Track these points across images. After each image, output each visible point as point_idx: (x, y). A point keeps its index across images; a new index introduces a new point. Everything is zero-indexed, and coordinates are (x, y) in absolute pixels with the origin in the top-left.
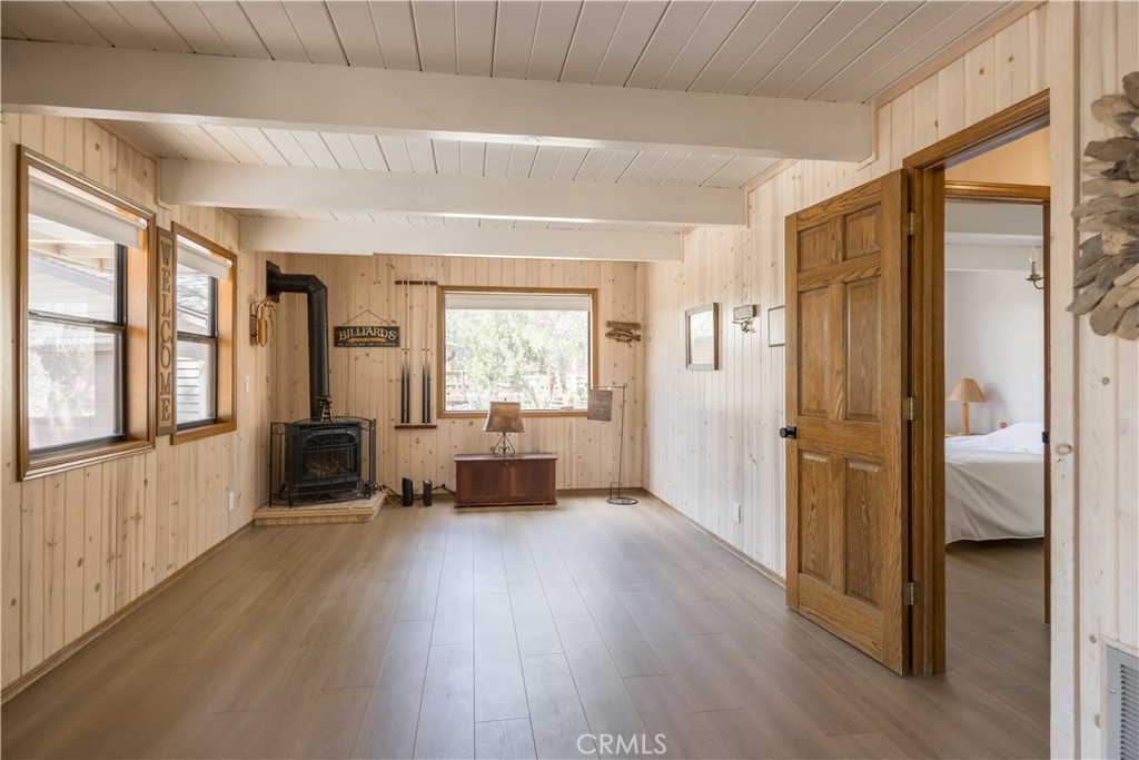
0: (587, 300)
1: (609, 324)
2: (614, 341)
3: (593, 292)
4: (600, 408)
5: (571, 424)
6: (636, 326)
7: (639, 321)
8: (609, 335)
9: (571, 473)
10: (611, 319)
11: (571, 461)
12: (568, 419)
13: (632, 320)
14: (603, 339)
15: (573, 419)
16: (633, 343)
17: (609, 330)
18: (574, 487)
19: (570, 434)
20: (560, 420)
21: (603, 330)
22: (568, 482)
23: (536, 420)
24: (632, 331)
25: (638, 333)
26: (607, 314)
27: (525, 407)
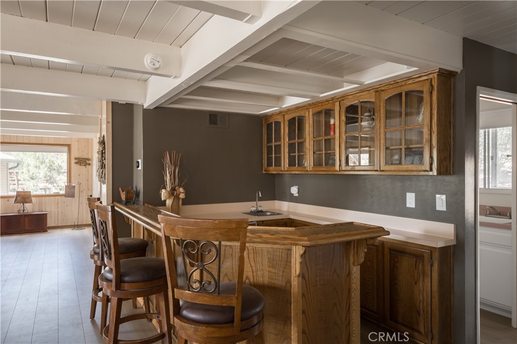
0: (66, 148)
1: (76, 159)
2: (78, 166)
3: (69, 146)
4: (70, 192)
5: (58, 199)
6: (89, 159)
7: (90, 157)
8: (76, 163)
9: (58, 219)
10: (77, 157)
11: (58, 214)
12: (57, 198)
13: (86, 157)
14: (73, 165)
15: (59, 198)
16: (87, 166)
17: (76, 161)
18: (60, 225)
19: (58, 203)
20: (53, 198)
21: (73, 161)
22: (56, 223)
23: (41, 198)
24: (87, 162)
25: (90, 162)
26: (75, 154)
27: (33, 193)
